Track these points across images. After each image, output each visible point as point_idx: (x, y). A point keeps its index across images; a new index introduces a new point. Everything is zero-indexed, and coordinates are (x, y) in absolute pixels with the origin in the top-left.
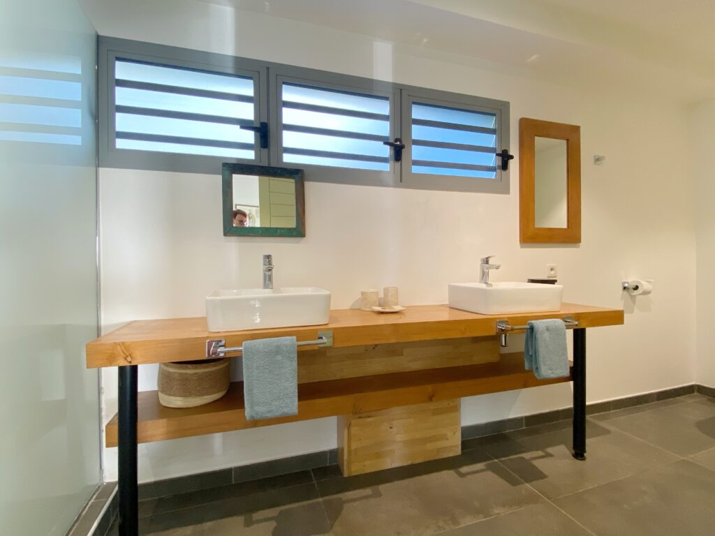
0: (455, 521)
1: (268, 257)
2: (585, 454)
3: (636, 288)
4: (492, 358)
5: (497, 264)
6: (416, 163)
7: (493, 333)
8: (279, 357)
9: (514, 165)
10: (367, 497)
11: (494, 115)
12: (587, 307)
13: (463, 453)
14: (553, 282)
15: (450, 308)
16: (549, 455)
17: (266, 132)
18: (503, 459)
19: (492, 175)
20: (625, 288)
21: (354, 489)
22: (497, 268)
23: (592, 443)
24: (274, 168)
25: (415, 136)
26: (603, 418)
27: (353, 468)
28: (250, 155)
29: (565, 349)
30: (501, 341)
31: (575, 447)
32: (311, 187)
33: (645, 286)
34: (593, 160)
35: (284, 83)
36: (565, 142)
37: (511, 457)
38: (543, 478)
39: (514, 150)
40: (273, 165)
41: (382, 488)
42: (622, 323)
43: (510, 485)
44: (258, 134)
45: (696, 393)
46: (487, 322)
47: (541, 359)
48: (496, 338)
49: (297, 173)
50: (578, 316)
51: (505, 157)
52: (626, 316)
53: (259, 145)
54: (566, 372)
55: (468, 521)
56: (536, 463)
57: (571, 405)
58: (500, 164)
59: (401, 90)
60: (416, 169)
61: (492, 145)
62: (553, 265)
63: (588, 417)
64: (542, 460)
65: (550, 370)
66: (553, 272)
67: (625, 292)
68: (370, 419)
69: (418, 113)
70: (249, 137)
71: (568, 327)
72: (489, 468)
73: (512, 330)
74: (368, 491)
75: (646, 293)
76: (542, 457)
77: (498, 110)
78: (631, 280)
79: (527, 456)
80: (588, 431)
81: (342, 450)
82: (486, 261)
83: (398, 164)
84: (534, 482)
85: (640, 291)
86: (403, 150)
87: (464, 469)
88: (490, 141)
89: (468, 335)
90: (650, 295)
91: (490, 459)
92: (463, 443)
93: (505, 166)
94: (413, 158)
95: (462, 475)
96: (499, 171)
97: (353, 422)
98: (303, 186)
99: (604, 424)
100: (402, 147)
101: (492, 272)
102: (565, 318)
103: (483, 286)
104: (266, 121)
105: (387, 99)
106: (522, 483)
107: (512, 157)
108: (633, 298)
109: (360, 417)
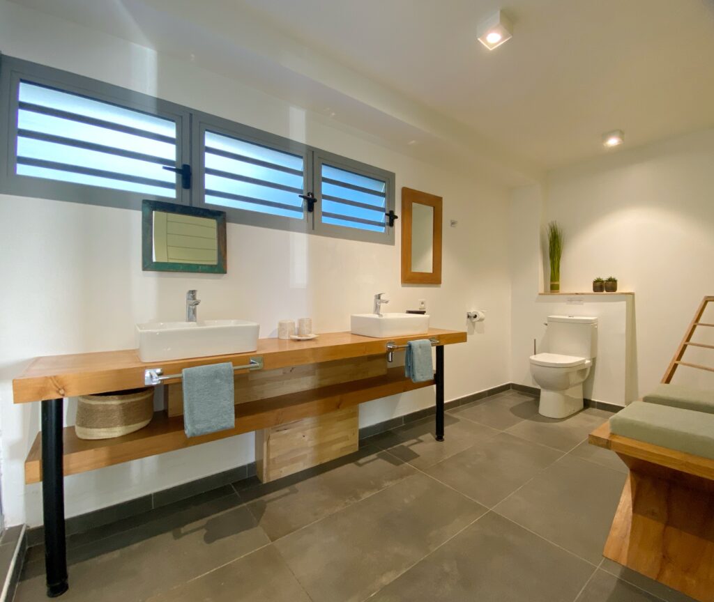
0: (357, 497)
1: (193, 292)
2: (444, 437)
3: (475, 316)
4: (382, 372)
5: (387, 299)
6: (326, 214)
7: (384, 351)
8: (218, 381)
9: (398, 223)
10: (286, 495)
11: (384, 182)
12: (444, 330)
13: (360, 449)
14: (423, 313)
15: (352, 334)
16: (421, 441)
17: (188, 174)
18: (389, 449)
19: (382, 230)
20: (468, 317)
21: (275, 491)
22: (387, 302)
23: (448, 429)
24: (197, 208)
25: (324, 192)
26: (455, 412)
27: (271, 474)
28: (171, 194)
29: (431, 360)
30: (388, 358)
31: (437, 433)
32: (233, 229)
33: (481, 315)
34: (450, 224)
35: (207, 130)
36: (432, 208)
37: (395, 447)
38: (416, 457)
39: (398, 213)
40: (194, 205)
41: (297, 486)
42: (466, 341)
43: (394, 466)
44: (181, 175)
45: (511, 389)
46: (380, 343)
47: (416, 368)
48: (385, 356)
49: (219, 215)
50: (439, 337)
51: (392, 217)
52: (468, 336)
53: (181, 185)
54: (431, 377)
55: (367, 495)
56: (411, 448)
57: (434, 404)
58: (388, 221)
59: (313, 152)
60: (325, 220)
61: (382, 206)
62: (423, 300)
63: (445, 412)
64: (415, 445)
65: (422, 375)
66: (423, 305)
67: (469, 320)
68: (286, 432)
69: (326, 172)
70: (171, 177)
71: (433, 345)
72: (379, 457)
73: (398, 348)
74: (286, 490)
75: (481, 320)
76: (415, 443)
77: (387, 178)
78: (472, 311)
79: (405, 444)
80: (445, 421)
81: (262, 461)
82: (379, 297)
83: (310, 214)
84: (411, 461)
85: (477, 319)
86: (315, 204)
87: (361, 461)
88: (381, 202)
89: (367, 354)
90: (484, 322)
91: (379, 450)
92: (360, 441)
93: (391, 224)
94: (323, 210)
95: (360, 465)
96: (387, 227)
97: (272, 435)
98: (225, 227)
99: (455, 416)
100: (315, 201)
101: (383, 306)
102: (431, 338)
103: (376, 316)
104: (188, 164)
105: (301, 157)
106: (403, 463)
107: (397, 217)
108: (474, 324)
109: (278, 431)
